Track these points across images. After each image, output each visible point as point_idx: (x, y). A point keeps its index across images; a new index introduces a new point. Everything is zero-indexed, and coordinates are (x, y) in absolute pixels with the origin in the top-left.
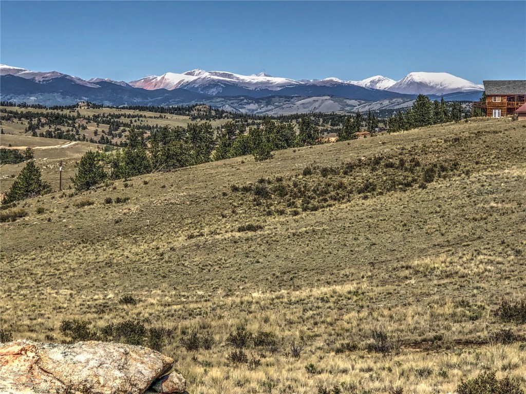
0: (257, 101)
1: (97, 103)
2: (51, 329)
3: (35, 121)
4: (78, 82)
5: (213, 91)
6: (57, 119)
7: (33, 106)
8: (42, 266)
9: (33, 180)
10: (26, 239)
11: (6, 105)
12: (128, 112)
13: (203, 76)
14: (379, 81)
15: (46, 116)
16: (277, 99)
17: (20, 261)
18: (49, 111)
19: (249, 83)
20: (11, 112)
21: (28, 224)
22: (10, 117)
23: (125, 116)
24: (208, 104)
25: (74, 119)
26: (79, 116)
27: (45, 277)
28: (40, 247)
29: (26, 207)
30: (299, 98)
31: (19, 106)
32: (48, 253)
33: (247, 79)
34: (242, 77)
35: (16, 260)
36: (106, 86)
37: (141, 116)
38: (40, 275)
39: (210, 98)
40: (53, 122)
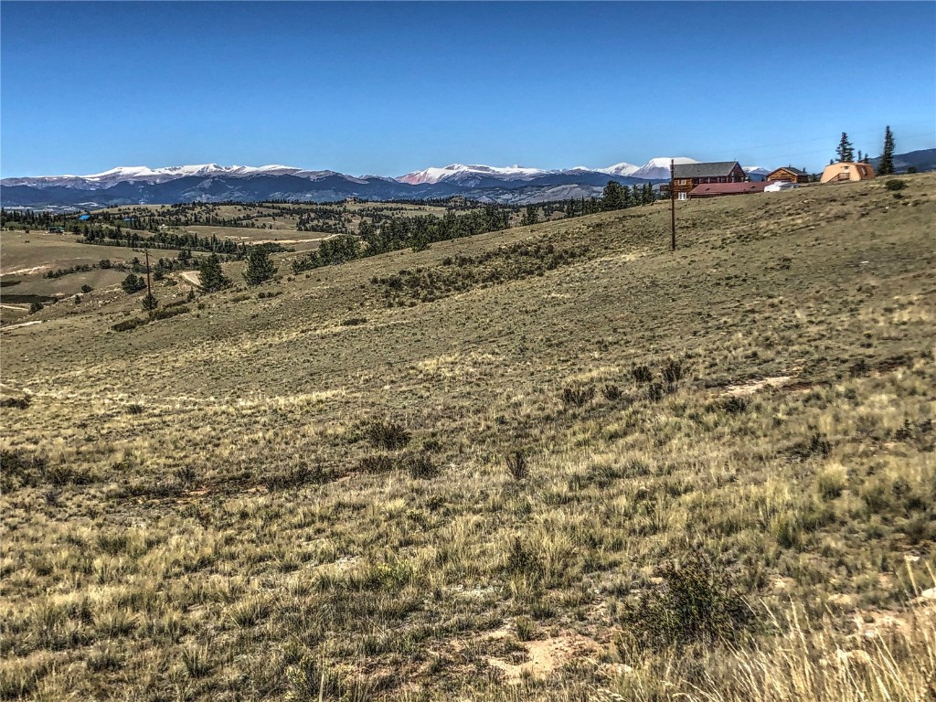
0: (512, 191)
1: (364, 198)
3: (305, 216)
4: (349, 179)
5: (472, 184)
6: (325, 214)
7: (305, 203)
11: (281, 203)
12: (389, 205)
13: (462, 170)
14: (623, 168)
15: (315, 211)
16: (529, 188)
18: (319, 207)
19: (504, 175)
20: (284, 209)
22: (284, 213)
23: (387, 209)
24: (464, 195)
25: (340, 213)
26: (345, 211)
30: (550, 186)
31: (292, 203)
33: (502, 171)
34: (497, 169)
36: (374, 182)
37: (402, 209)
39: (468, 190)
40: (321, 217)
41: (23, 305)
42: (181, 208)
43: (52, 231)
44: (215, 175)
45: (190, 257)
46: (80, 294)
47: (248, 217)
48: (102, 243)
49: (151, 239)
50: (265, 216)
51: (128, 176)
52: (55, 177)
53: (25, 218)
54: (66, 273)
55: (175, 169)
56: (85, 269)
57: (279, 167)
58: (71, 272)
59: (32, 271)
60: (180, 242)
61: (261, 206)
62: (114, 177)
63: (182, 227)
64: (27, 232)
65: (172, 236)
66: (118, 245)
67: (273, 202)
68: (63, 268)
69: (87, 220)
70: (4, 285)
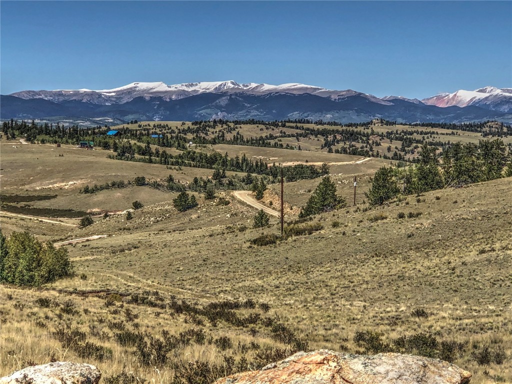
1: (390, 120)
2: (346, 339)
3: (330, 138)
4: (373, 100)
5: (505, 108)
6: (352, 136)
7: (329, 124)
8: (336, 278)
9: (329, 194)
10: (321, 252)
11: (303, 123)
12: (420, 129)
13: (495, 93)
15: (341, 133)
17: (316, 274)
18: (344, 128)
20: (308, 129)
21: (323, 238)
22: (308, 134)
23: (417, 132)
24: (500, 120)
25: (367, 136)
26: (373, 133)
27: (339, 289)
28: (335, 260)
29: (322, 221)
31: (316, 123)
32: (343, 266)
35: (312, 272)
36: (400, 105)
37: (433, 133)
38: (334, 286)
39: (502, 115)
40: (348, 139)
41: (62, 219)
42: (202, 126)
43: (83, 145)
44: (233, 92)
45: (224, 177)
46: (131, 210)
47: (272, 137)
48: (132, 159)
49: (180, 157)
50: (289, 136)
51: (144, 91)
52: (70, 90)
53: (55, 133)
54: (102, 188)
55: (192, 85)
56: (120, 185)
57: (300, 86)
58: (107, 187)
59: (68, 185)
60: (210, 161)
61: (284, 126)
62: (130, 92)
63: (209, 146)
64: (59, 146)
65: (201, 155)
66: (151, 161)
67: (296, 122)
68: (99, 184)
69: (115, 135)
70: (40, 198)
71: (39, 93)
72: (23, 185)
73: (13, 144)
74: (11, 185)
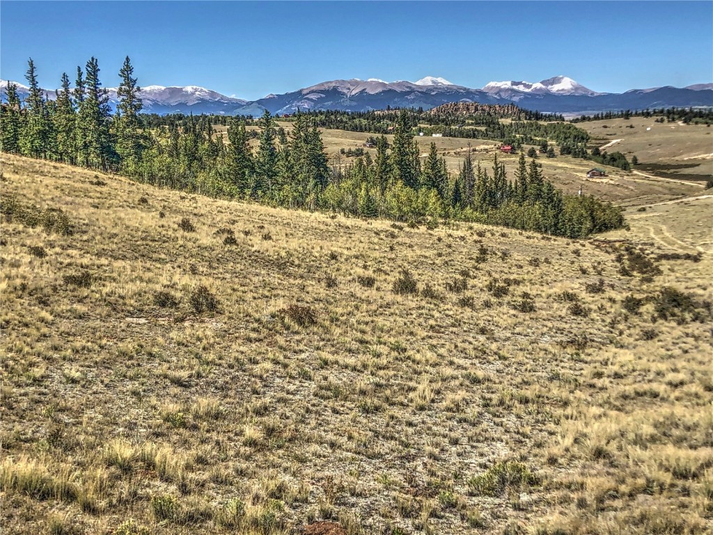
41: (700, 182)
53: (708, 115)
64: (709, 126)
70: (687, 166)
71: (707, 86)
72: (675, 156)
73: (672, 126)
74: (665, 156)
